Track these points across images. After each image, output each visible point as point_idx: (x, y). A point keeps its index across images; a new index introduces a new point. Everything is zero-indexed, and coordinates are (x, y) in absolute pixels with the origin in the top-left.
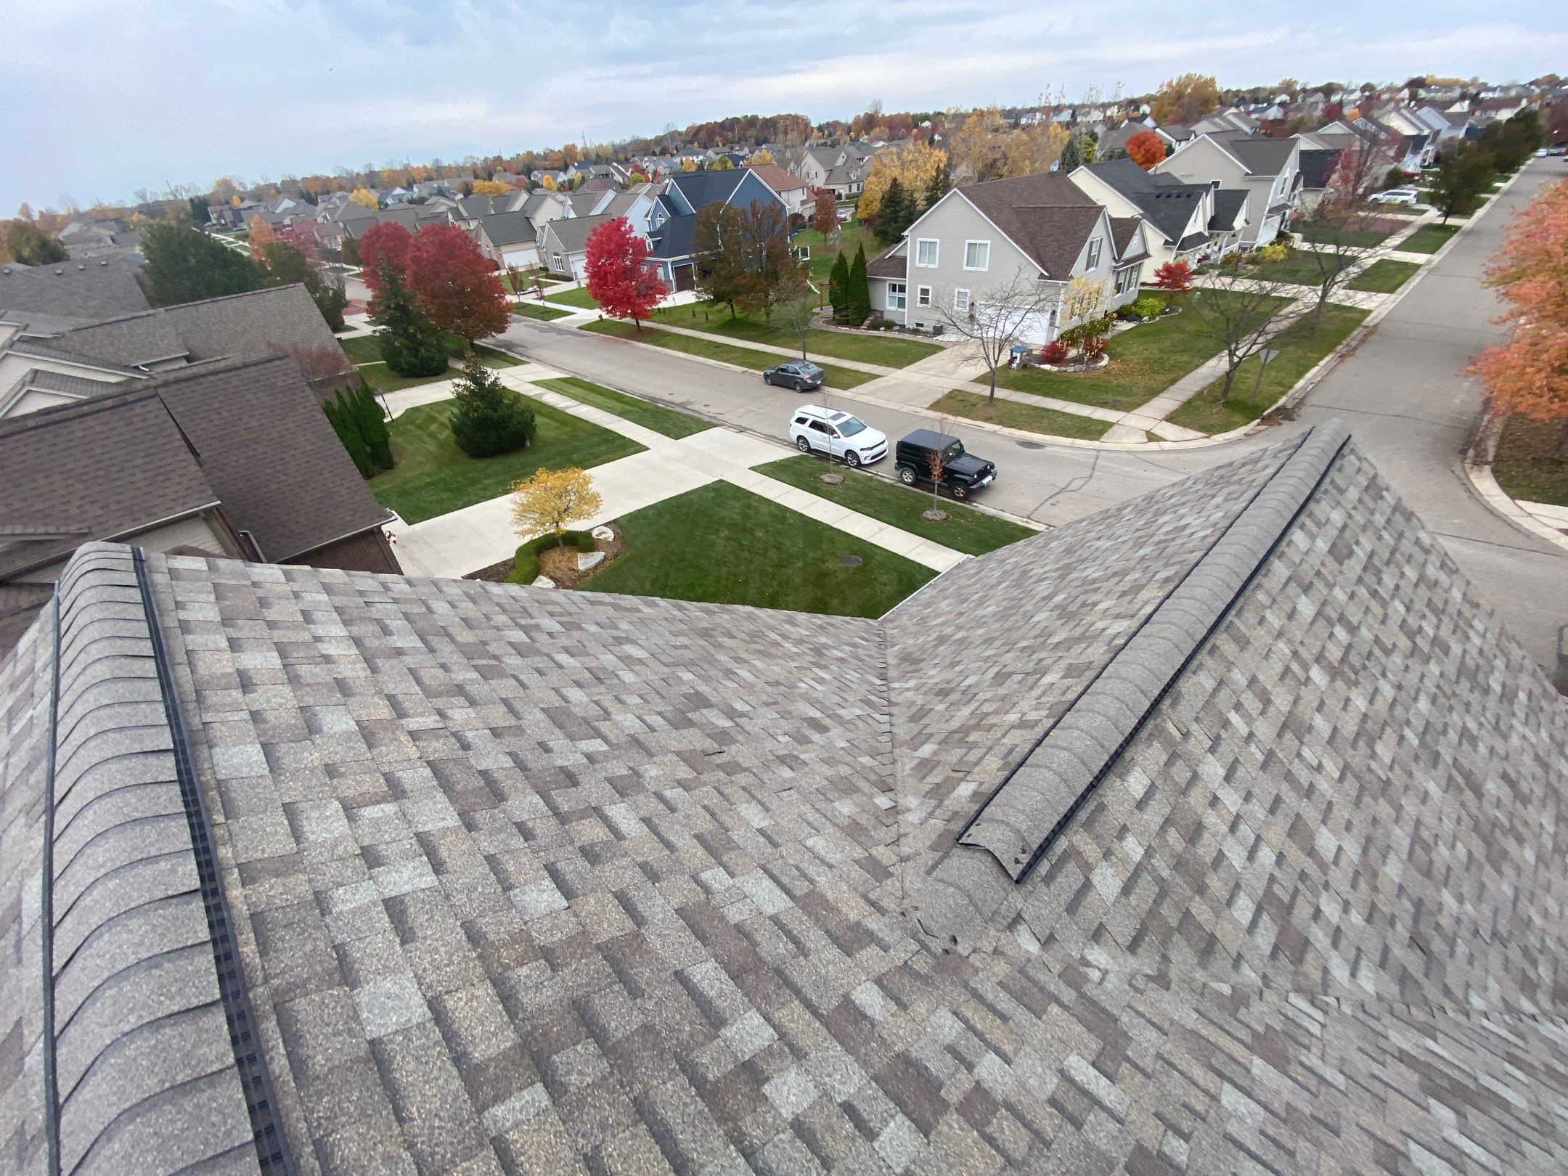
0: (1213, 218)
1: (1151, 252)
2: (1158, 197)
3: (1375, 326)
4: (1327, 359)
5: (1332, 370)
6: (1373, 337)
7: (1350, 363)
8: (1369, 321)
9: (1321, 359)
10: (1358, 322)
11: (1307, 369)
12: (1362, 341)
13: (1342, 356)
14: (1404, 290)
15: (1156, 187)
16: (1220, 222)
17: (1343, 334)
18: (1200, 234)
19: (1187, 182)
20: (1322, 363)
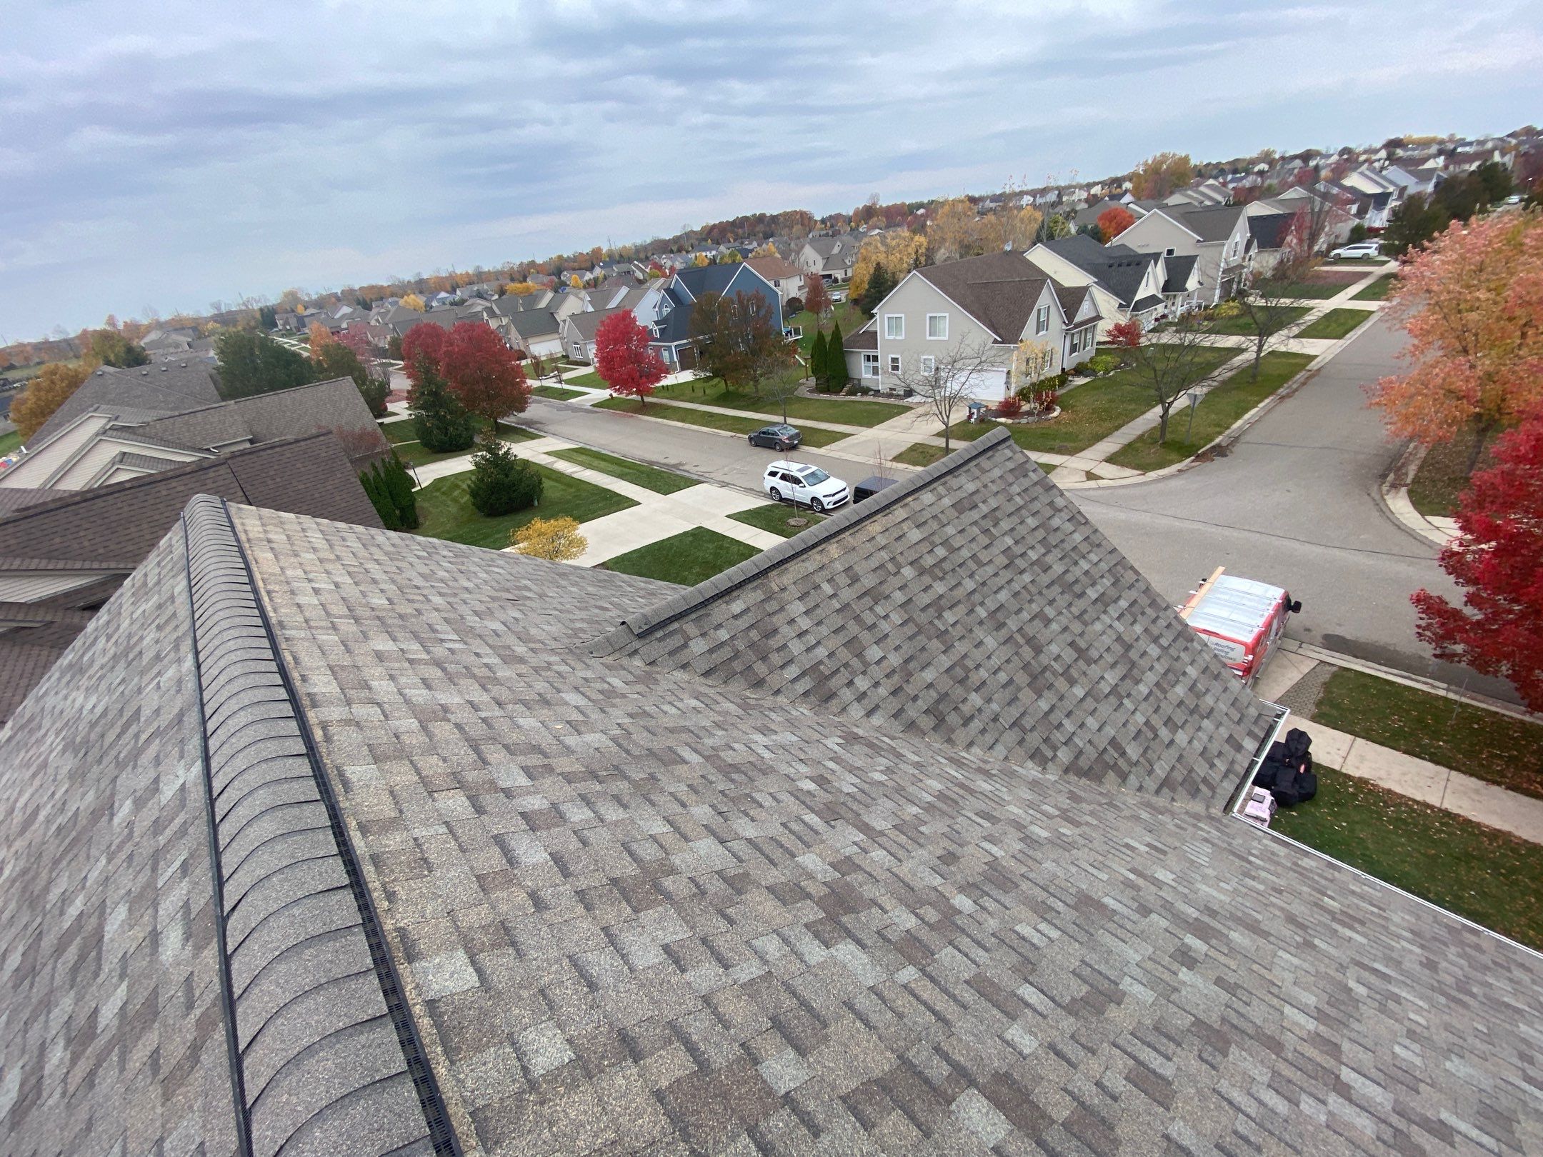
0: (1166, 282)
1: (1103, 314)
2: (1110, 266)
3: (1319, 370)
4: (1267, 401)
5: (1269, 411)
6: (1315, 380)
7: (1289, 404)
8: (1313, 365)
9: (1261, 401)
10: (1303, 367)
11: (1246, 410)
12: (1304, 384)
13: (1282, 398)
14: (1353, 336)
15: (1111, 258)
16: (1174, 284)
17: (1284, 379)
18: (1153, 297)
19: (1141, 251)
20: (1261, 405)
